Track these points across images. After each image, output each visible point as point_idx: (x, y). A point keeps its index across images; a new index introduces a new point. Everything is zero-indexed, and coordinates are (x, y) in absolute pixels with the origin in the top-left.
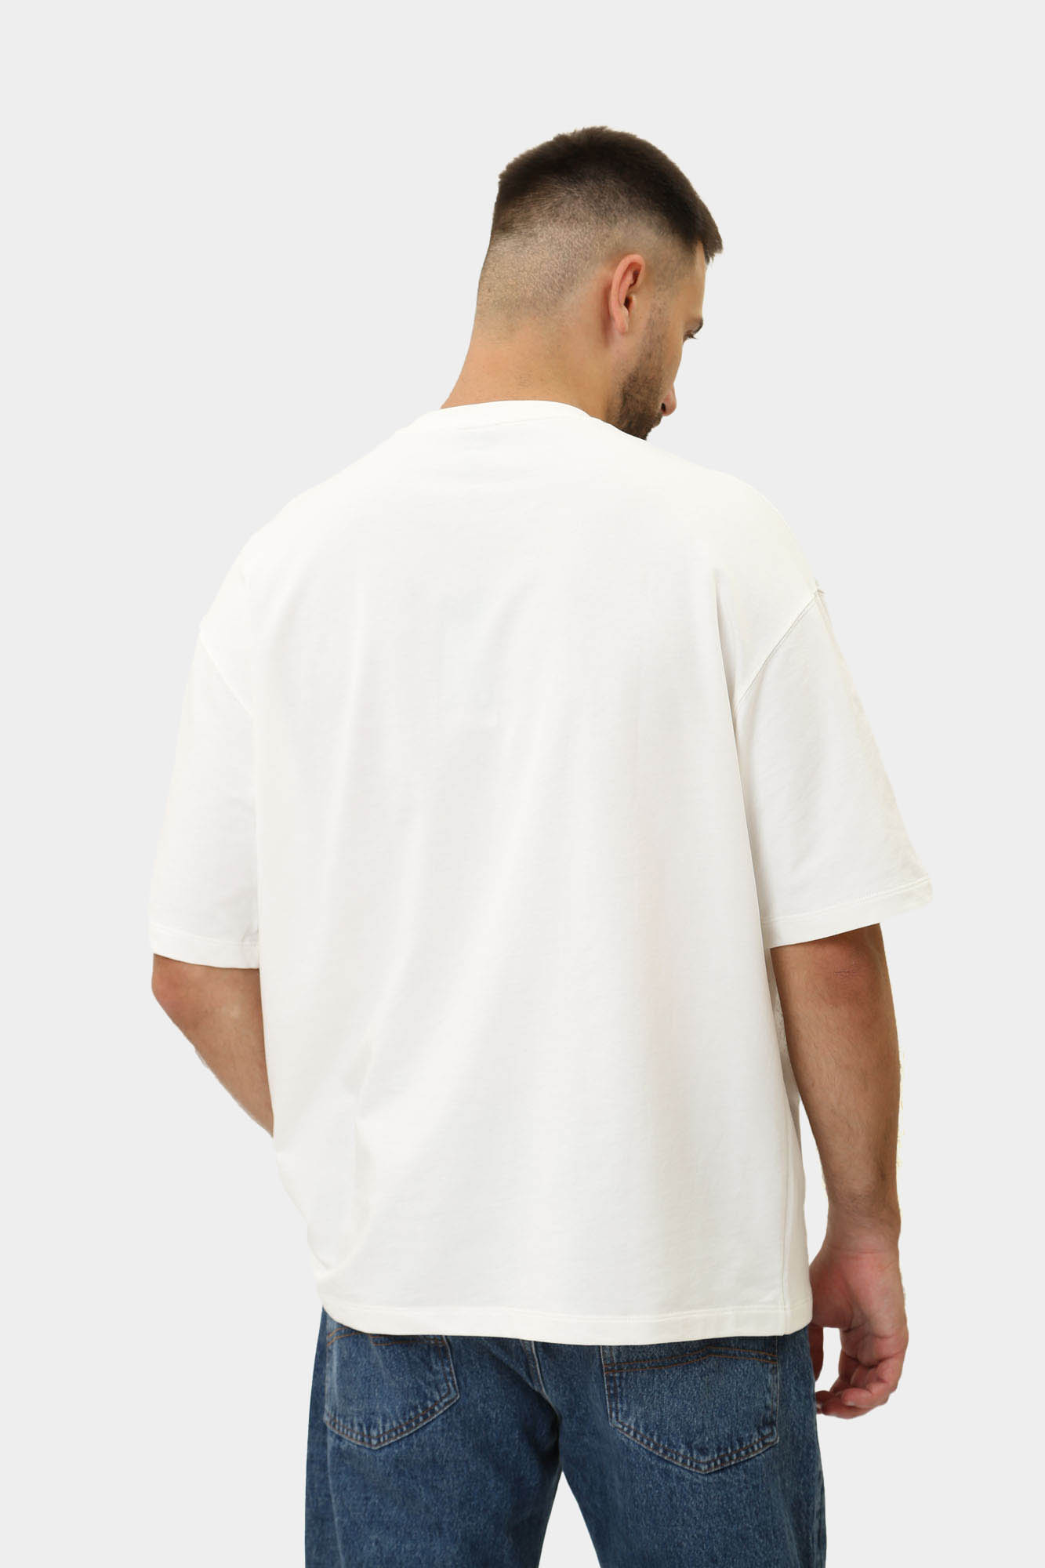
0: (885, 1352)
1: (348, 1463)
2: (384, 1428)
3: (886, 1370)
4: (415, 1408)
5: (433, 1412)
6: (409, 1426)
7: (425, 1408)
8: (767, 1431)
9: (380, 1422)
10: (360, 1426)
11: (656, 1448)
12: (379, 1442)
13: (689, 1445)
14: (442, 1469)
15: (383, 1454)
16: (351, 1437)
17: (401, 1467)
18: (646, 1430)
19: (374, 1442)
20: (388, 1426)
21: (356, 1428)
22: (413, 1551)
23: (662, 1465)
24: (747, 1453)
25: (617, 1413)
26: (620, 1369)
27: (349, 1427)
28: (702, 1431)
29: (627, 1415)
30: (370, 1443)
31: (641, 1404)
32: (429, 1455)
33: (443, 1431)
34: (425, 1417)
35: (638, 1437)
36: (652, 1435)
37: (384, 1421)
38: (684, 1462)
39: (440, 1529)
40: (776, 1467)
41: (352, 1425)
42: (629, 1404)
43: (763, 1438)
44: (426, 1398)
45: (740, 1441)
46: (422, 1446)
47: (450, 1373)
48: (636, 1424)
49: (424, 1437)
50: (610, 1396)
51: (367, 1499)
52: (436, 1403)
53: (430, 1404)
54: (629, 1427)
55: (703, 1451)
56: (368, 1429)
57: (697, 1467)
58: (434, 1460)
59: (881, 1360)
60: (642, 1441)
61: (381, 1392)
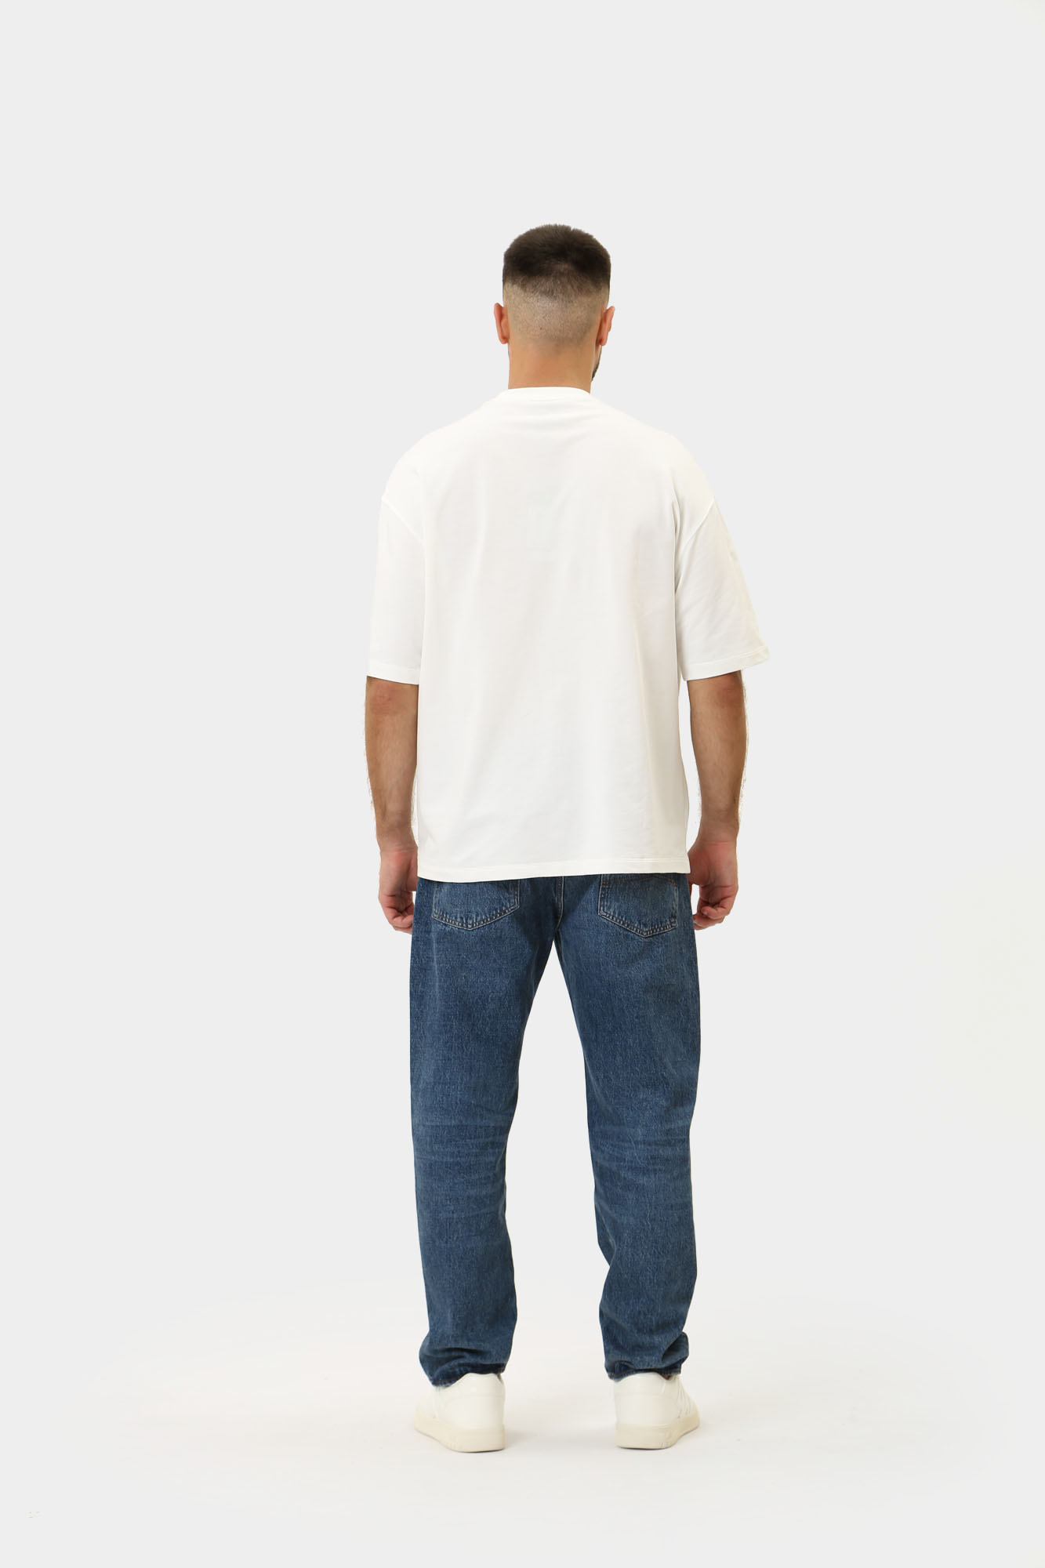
0: (726, 894)
1: (449, 938)
2: (476, 919)
3: (726, 902)
4: (496, 910)
5: (505, 912)
6: (492, 919)
7: (501, 910)
8: (673, 920)
9: (474, 916)
10: (462, 918)
11: (623, 924)
12: (473, 926)
13: (639, 922)
14: (503, 941)
15: (475, 932)
16: (455, 924)
17: (483, 940)
18: (619, 915)
19: (470, 926)
20: (479, 918)
21: (459, 920)
22: (485, 982)
23: (626, 933)
24: (664, 929)
25: (604, 907)
26: (610, 883)
27: (454, 918)
28: (646, 915)
29: (609, 908)
30: (467, 927)
31: (618, 901)
32: (499, 934)
33: (509, 922)
34: (501, 915)
35: (614, 919)
36: (622, 917)
37: (477, 916)
38: (636, 931)
39: (500, 971)
40: (677, 940)
41: (456, 918)
42: (611, 902)
43: (671, 923)
44: (503, 905)
45: (661, 923)
46: (496, 929)
47: (517, 895)
48: (614, 912)
49: (498, 924)
50: (601, 898)
51: (459, 955)
52: (507, 908)
53: (504, 908)
54: (610, 914)
55: (645, 925)
56: (466, 920)
57: (642, 934)
58: (501, 937)
59: (725, 898)
60: (616, 921)
61: (474, 901)
